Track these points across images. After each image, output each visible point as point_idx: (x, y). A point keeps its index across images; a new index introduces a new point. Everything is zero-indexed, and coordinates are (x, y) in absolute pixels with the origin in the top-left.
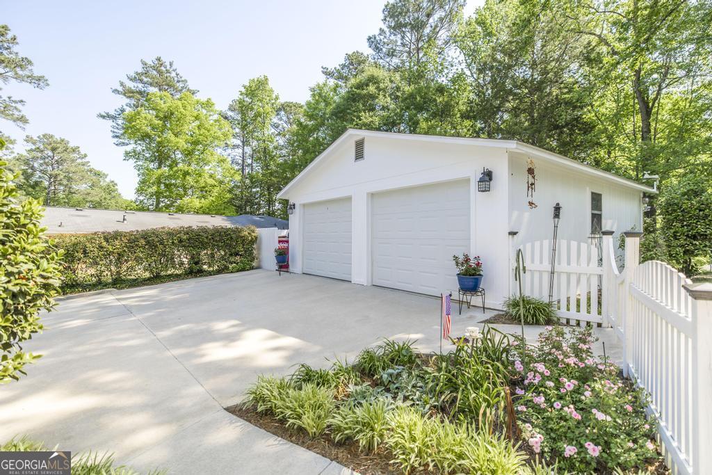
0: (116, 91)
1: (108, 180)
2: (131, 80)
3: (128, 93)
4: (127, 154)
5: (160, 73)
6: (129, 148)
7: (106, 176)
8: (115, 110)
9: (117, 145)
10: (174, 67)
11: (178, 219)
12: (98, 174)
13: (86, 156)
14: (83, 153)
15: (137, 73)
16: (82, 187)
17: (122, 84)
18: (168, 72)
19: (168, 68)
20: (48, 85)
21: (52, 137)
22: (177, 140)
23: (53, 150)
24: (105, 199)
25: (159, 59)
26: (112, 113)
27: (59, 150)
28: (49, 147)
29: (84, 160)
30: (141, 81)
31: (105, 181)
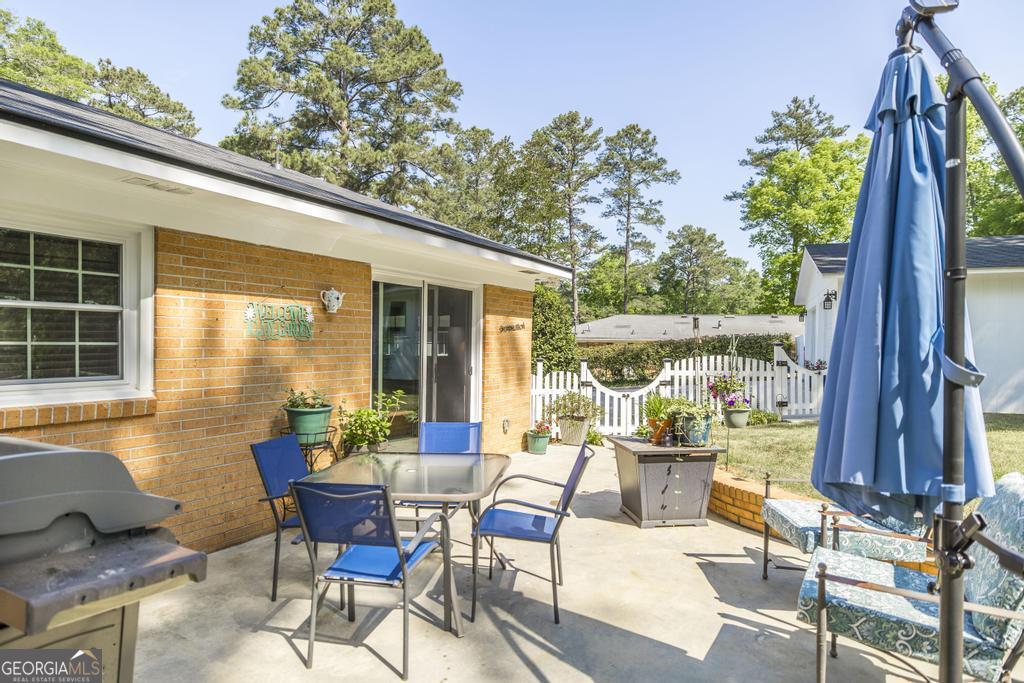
0: (744, 163)
1: (748, 269)
2: (761, 142)
3: (757, 160)
4: (753, 238)
5: (797, 118)
6: (755, 231)
7: (746, 264)
8: (744, 186)
9: (743, 229)
10: (815, 103)
11: (781, 322)
12: (737, 263)
13: (722, 243)
14: (719, 240)
15: (768, 131)
16: (718, 282)
17: (749, 152)
18: (807, 113)
19: (807, 108)
20: (680, 178)
21: (690, 227)
22: (807, 211)
23: (691, 242)
24: (743, 294)
25: (795, 101)
26: (740, 190)
27: (695, 243)
28: (687, 240)
29: (721, 249)
30: (773, 138)
31: (745, 271)
